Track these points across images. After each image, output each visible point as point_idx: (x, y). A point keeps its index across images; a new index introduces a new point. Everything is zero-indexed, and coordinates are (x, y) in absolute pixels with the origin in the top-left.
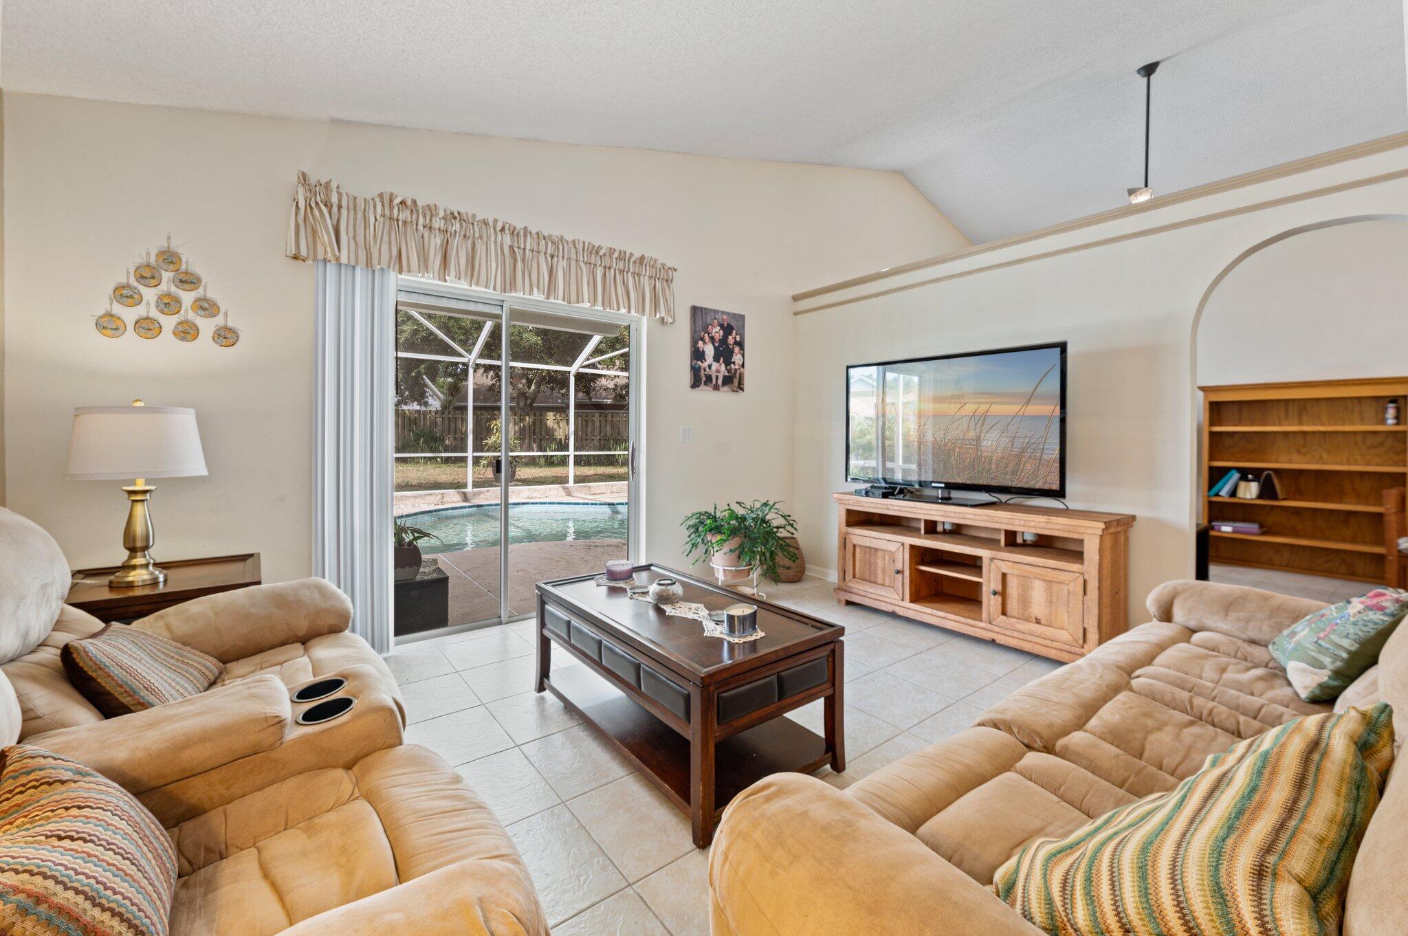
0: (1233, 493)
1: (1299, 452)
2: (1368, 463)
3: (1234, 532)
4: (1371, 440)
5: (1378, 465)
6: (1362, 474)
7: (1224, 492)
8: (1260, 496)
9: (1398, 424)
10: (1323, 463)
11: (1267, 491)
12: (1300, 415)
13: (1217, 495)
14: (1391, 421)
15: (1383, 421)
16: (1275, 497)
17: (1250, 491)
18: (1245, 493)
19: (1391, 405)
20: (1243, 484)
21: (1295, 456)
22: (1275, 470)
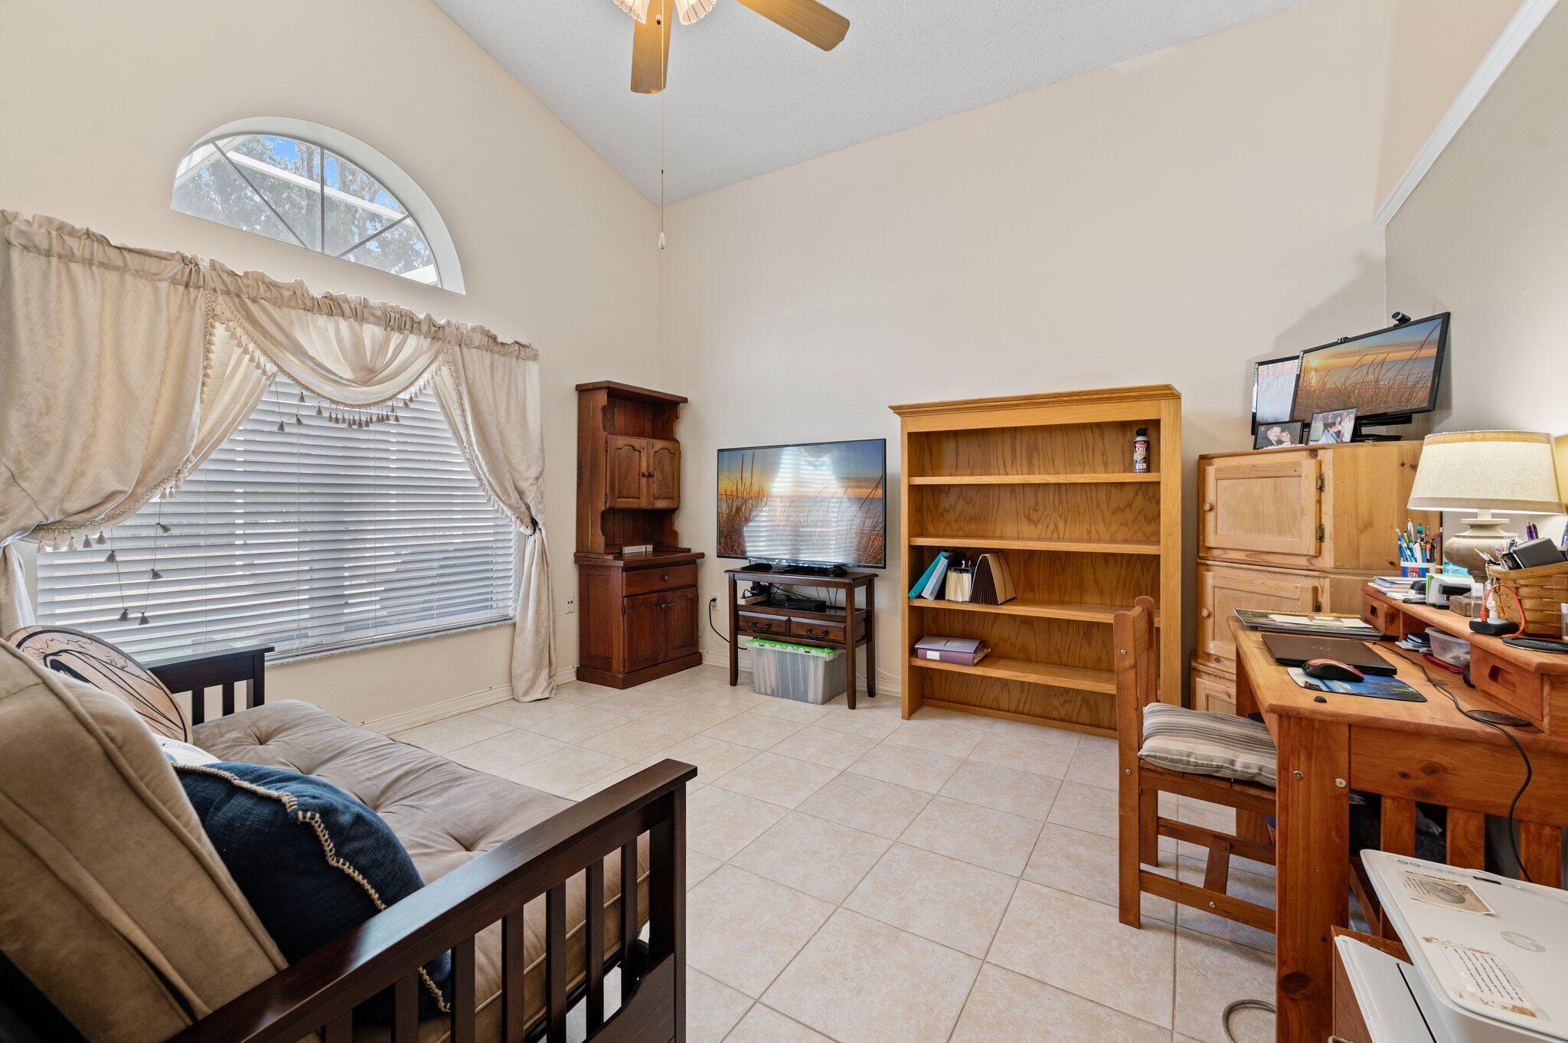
0: (941, 594)
1: (1029, 518)
2: (1113, 541)
3: (942, 660)
4: (1119, 498)
5: (1125, 541)
6: (1106, 557)
7: (927, 593)
8: (974, 599)
9: (1148, 470)
10: (1059, 539)
11: (983, 591)
12: (1030, 458)
13: (920, 596)
14: (1140, 466)
15: (1130, 467)
16: (992, 600)
17: (960, 588)
18: (956, 595)
19: (1139, 438)
20: (953, 576)
21: (1026, 528)
22: (997, 552)
